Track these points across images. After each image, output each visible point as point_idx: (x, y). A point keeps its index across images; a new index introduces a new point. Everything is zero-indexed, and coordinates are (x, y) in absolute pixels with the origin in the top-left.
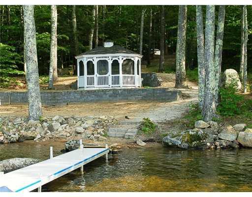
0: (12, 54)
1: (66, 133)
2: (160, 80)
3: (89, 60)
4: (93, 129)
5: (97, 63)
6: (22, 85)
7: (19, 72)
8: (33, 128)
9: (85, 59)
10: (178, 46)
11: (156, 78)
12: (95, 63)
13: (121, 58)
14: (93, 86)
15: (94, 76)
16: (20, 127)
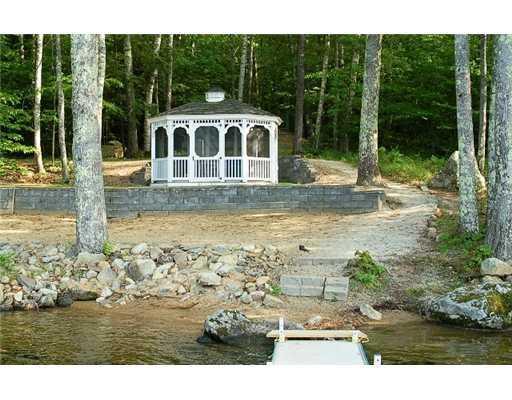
0: (13, 112)
1: (174, 285)
2: (313, 170)
3: (178, 126)
4: (241, 276)
5: (196, 132)
6: (30, 174)
7: (26, 150)
8: (91, 272)
9: (170, 123)
10: (365, 102)
11: (303, 167)
12: (191, 132)
13: (244, 123)
14: (185, 178)
15: (189, 159)
16: (58, 269)
